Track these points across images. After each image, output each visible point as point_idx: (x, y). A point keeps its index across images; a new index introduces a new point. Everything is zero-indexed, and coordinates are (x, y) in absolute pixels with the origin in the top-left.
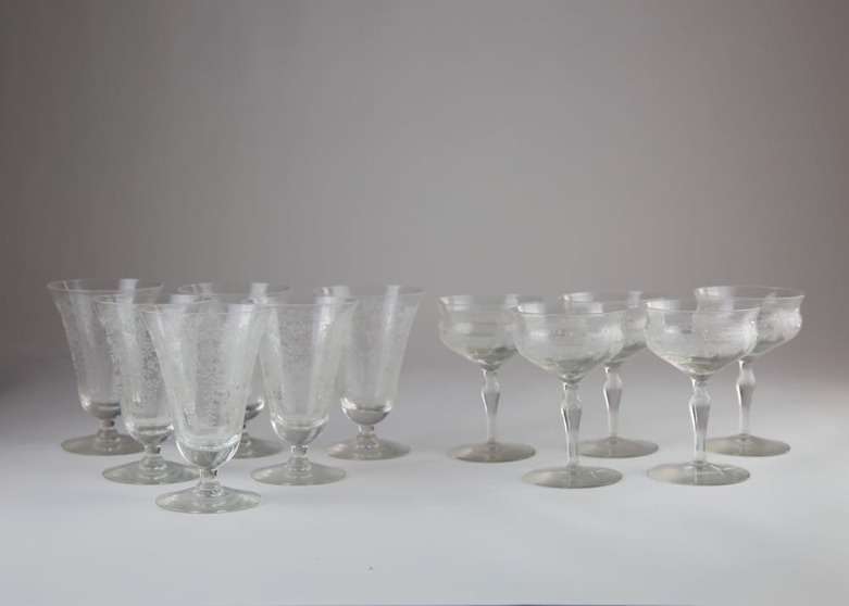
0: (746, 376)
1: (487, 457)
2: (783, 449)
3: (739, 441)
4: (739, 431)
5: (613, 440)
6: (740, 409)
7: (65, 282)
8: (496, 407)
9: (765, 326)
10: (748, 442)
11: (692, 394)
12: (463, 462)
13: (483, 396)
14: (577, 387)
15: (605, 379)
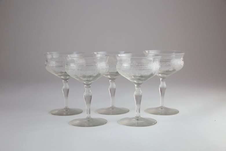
0: (163, 84)
1: (65, 114)
2: (176, 112)
3: (160, 109)
4: (160, 105)
5: (113, 108)
6: (161, 97)
8: (68, 94)
9: (168, 64)
10: (163, 110)
11: (135, 90)
12: (53, 115)
13: (62, 90)
14: (90, 87)
15: (110, 85)
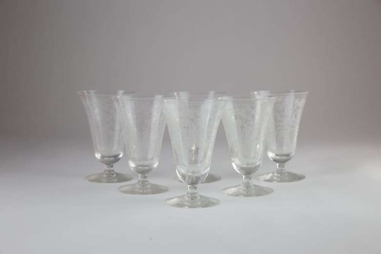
7: (85, 92)
